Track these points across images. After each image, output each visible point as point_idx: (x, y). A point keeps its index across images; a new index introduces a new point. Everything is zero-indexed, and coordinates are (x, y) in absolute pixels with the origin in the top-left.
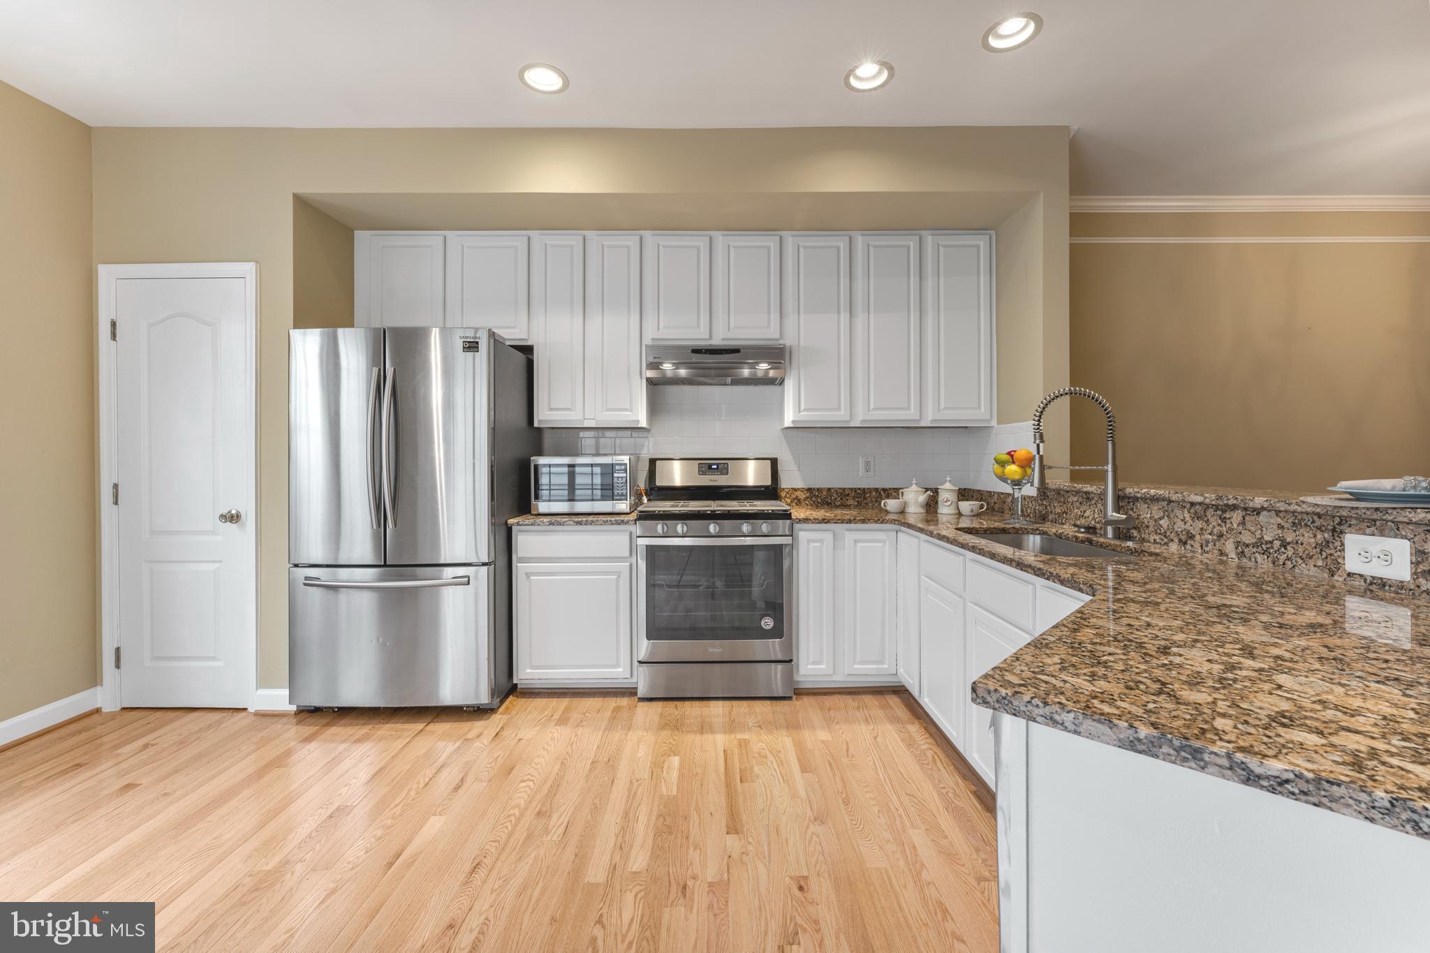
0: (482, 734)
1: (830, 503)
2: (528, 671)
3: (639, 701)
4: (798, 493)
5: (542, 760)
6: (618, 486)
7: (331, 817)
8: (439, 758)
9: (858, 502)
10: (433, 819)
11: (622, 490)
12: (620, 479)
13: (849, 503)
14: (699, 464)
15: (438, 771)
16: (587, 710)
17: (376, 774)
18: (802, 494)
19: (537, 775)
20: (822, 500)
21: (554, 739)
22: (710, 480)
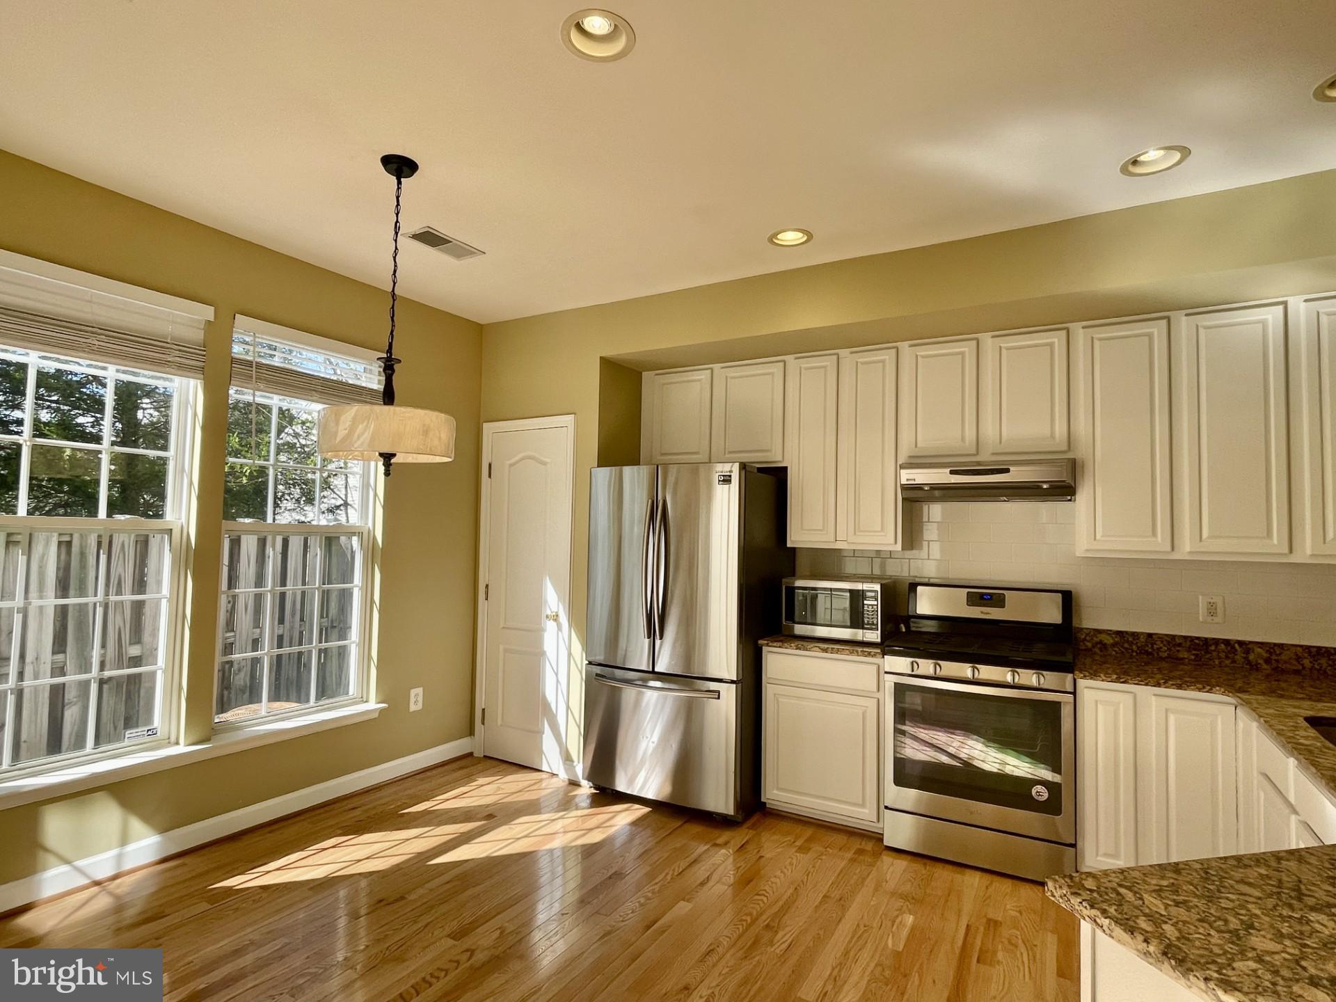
0: (729, 842)
1: (1151, 654)
2: (775, 792)
3: (885, 850)
4: (1103, 637)
5: (778, 880)
6: (868, 614)
7: (610, 877)
8: (692, 853)
9: (1196, 655)
10: (682, 904)
11: (872, 618)
12: (870, 607)
13: (1182, 656)
14: (968, 593)
15: (690, 865)
16: (829, 844)
17: (643, 853)
18: (1108, 637)
19: (771, 893)
20: (1138, 648)
21: (793, 865)
22: (982, 613)
